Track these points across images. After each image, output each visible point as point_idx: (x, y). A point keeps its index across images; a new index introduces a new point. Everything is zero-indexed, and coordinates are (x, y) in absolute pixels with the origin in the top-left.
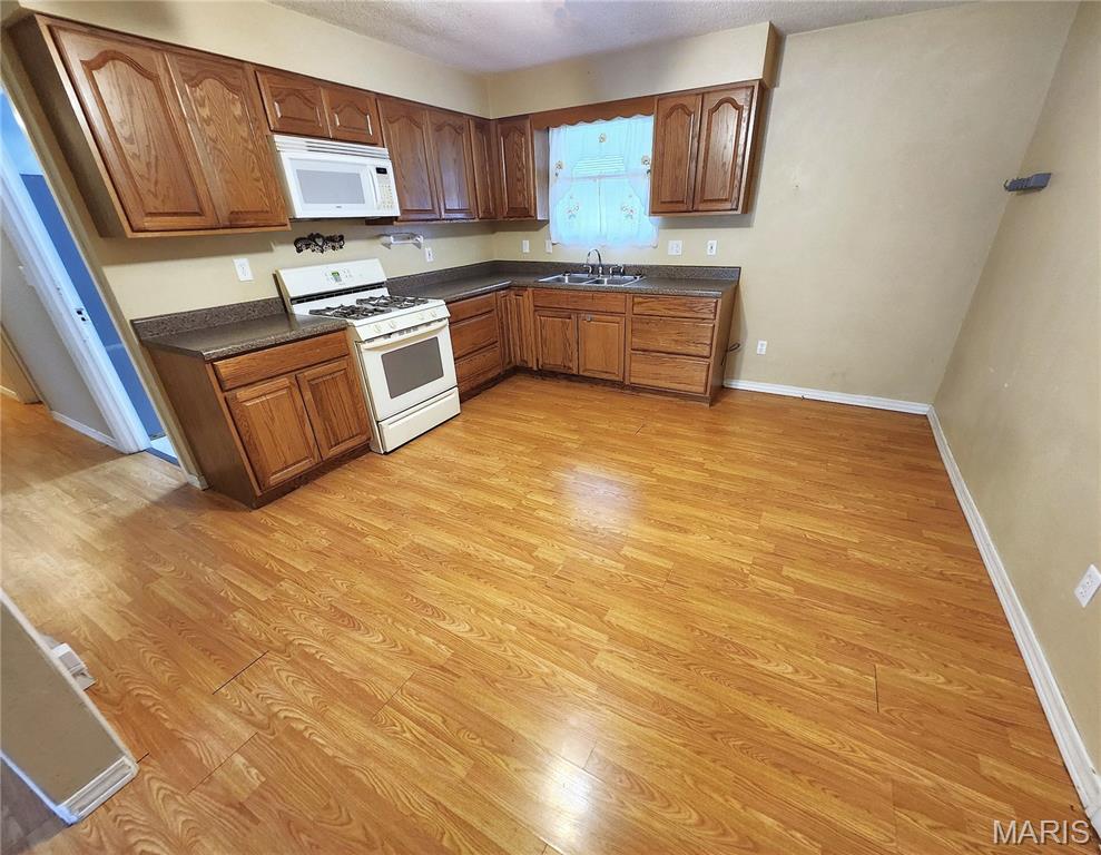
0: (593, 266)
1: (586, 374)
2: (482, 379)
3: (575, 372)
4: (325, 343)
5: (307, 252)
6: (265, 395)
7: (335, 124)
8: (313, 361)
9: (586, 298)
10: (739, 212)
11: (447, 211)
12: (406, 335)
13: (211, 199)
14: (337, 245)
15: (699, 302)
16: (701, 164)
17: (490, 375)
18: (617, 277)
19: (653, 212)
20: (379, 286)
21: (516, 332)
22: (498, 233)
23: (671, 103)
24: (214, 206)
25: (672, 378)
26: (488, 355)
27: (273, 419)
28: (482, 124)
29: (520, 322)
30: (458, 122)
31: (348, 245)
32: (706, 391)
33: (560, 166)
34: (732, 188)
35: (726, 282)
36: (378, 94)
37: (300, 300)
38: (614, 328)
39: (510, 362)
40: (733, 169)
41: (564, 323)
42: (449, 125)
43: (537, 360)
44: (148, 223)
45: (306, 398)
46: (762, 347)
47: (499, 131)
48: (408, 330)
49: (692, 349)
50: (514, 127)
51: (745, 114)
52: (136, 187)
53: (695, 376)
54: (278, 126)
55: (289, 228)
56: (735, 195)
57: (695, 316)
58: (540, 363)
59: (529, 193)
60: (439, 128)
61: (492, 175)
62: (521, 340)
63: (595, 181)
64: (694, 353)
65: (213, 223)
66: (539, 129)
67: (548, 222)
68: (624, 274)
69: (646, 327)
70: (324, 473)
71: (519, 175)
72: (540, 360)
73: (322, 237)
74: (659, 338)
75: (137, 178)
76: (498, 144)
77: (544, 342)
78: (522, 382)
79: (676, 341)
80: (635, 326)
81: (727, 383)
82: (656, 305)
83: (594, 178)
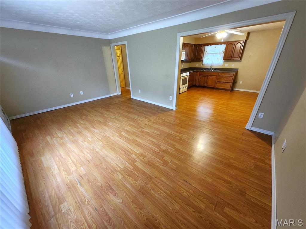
0: (210, 68)
1: (207, 86)
2: (191, 86)
3: (205, 86)
10: (239, 59)
15: (231, 74)
16: (233, 52)
18: (215, 70)
19: (224, 59)
23: (229, 43)
25: (224, 87)
32: (230, 89)
33: (207, 52)
34: (238, 56)
35: (236, 71)
38: (214, 78)
40: (239, 53)
41: (205, 77)
42: (191, 46)
46: (241, 83)
47: (197, 46)
49: (228, 81)
50: (200, 46)
51: (242, 45)
53: (228, 86)
56: (239, 57)
57: (230, 76)
58: (198, 85)
59: (201, 56)
66: (203, 46)
67: (203, 61)
69: (220, 78)
71: (199, 53)
74: (223, 80)
77: (200, 81)
79: (226, 80)
80: (218, 78)
81: (233, 89)
82: (223, 74)
83: (213, 54)
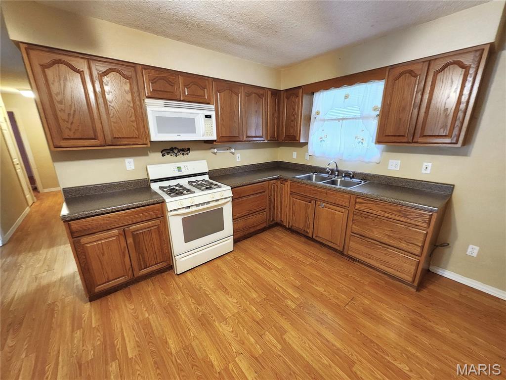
0: (332, 171)
1: (316, 239)
2: (252, 230)
3: (310, 235)
4: (147, 211)
5: (168, 157)
6: (101, 240)
7: (185, 94)
8: (137, 220)
9: (321, 192)
10: (459, 145)
11: (248, 137)
12: (201, 207)
13: (103, 132)
14: (185, 153)
15: (413, 212)
16: (423, 110)
17: (258, 228)
18: (348, 179)
19: (379, 141)
20: (204, 174)
21: (279, 204)
22: (281, 147)
23: (400, 70)
24: (104, 135)
26: (258, 216)
27: (103, 254)
28: (275, 93)
29: (281, 199)
30: (261, 92)
31: (192, 153)
32: (414, 281)
33: (318, 113)
34: (453, 127)
36: (214, 78)
37: (156, 181)
38: (340, 215)
39: (273, 220)
41: (306, 205)
42: (255, 93)
43: (289, 223)
44: (63, 143)
45: (128, 242)
46: (472, 251)
47: (285, 95)
48: (203, 204)
49: (403, 246)
50: (293, 93)
51: (472, 71)
52: (59, 125)
53: (406, 267)
54: (150, 94)
55: (149, 145)
56: (456, 132)
57: (409, 221)
58: (290, 225)
59: (297, 128)
60: (248, 95)
61: (278, 118)
62: (281, 209)
63: (339, 121)
64: (405, 248)
65: (103, 143)
66: (307, 94)
67: (307, 143)
68: (353, 177)
69: (364, 220)
70: (139, 282)
71: (293, 118)
72: (291, 223)
73: (178, 149)
74: (374, 230)
75: (61, 121)
76: (284, 102)
77: (294, 213)
78: (279, 232)
79: (389, 236)
80: (356, 218)
81: (433, 269)
82: (374, 207)
83: (339, 120)
